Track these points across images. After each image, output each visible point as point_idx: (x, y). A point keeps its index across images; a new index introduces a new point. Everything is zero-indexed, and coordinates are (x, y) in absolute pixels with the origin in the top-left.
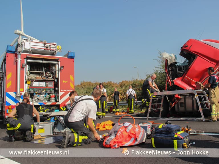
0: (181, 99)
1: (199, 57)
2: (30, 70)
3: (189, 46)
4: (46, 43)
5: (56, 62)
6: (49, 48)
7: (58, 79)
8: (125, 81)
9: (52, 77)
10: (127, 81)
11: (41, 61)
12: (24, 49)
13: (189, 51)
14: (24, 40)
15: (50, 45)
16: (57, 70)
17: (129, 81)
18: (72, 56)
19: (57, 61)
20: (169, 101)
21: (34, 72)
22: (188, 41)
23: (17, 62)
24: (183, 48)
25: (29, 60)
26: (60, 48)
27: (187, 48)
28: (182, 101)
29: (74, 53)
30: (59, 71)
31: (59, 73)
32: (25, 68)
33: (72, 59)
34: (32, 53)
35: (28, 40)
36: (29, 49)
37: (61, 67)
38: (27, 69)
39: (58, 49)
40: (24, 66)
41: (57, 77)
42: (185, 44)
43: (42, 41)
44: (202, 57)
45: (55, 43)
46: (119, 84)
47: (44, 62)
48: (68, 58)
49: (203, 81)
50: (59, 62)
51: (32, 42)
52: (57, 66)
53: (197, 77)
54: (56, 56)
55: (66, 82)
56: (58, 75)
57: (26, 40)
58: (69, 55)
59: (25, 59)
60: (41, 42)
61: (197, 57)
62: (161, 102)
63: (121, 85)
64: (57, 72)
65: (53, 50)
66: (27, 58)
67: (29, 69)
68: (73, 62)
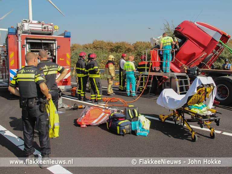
0: (168, 79)
1: (189, 40)
2: (31, 49)
3: (182, 29)
4: (44, 23)
5: (53, 42)
6: (46, 29)
7: (55, 56)
8: (140, 42)
9: (50, 54)
10: (142, 42)
11: (39, 41)
12: (24, 30)
13: (181, 33)
14: (23, 21)
15: (47, 25)
16: (55, 48)
17: (144, 43)
18: (69, 35)
19: (55, 40)
20: (157, 79)
21: (34, 50)
22: (182, 23)
23: (18, 43)
24: (176, 29)
25: (29, 41)
26: (57, 28)
27: (180, 30)
28: (169, 81)
29: (70, 33)
30: (57, 50)
31: (57, 51)
32: (25, 48)
33: (68, 38)
34: (31, 34)
35: (27, 22)
36: (28, 30)
37: (58, 46)
38: (28, 48)
39: (55, 28)
40: (24, 46)
41: (55, 55)
42: (179, 26)
43: (40, 21)
44: (192, 41)
45: (52, 24)
46: (133, 45)
47: (43, 41)
48: (64, 37)
49: (189, 64)
50: (56, 41)
51: (31, 23)
52: (55, 45)
53: (184, 60)
54: (53, 36)
55: (62, 59)
56: (56, 53)
57: (26, 21)
58: (66, 35)
59: (25, 40)
60: (39, 23)
61: (188, 41)
62: (151, 80)
63: (135, 46)
64: (55, 50)
65: (50, 31)
66: (27, 39)
67: (30, 47)
68: (70, 40)
